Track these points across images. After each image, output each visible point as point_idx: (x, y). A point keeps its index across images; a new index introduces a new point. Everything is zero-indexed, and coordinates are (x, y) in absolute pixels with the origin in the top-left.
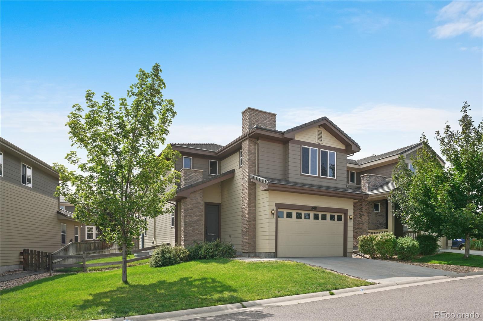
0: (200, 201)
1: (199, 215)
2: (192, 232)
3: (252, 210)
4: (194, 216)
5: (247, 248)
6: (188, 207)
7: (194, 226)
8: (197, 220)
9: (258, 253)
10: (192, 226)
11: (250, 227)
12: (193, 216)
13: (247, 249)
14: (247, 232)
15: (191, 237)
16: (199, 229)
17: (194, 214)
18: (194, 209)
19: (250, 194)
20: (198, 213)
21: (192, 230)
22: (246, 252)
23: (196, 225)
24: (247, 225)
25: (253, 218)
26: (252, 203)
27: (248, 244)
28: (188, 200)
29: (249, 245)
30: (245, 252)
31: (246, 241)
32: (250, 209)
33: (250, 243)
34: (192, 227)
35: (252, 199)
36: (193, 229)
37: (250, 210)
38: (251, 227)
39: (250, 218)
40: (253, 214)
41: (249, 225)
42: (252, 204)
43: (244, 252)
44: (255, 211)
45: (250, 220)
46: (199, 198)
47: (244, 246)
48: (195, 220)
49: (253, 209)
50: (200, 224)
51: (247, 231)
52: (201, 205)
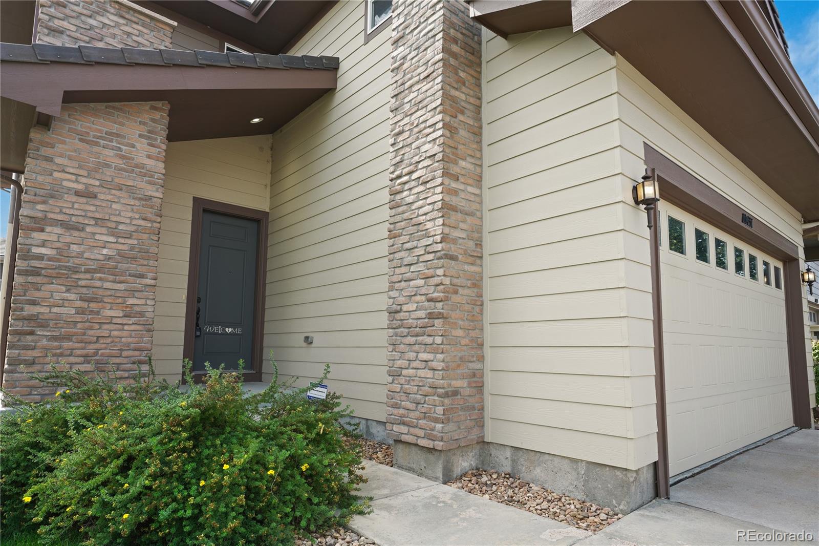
0: (150, 163)
1: (133, 228)
2: (78, 318)
3: (462, 195)
4: (104, 230)
5: (436, 420)
6: (56, 174)
7: (98, 284)
8: (120, 253)
9: (508, 453)
10: (81, 283)
11: (456, 292)
12: (88, 229)
13: (439, 426)
14: (437, 322)
15: (66, 344)
16: (131, 301)
17: (98, 221)
18: (101, 196)
19: (450, 106)
20: (131, 218)
21: (79, 304)
22: (423, 442)
23: (111, 278)
24: (436, 280)
25: (471, 244)
26: (464, 159)
27: (446, 395)
28: (64, 143)
29: (447, 401)
30: (416, 445)
31: (429, 374)
32: (454, 185)
33: (455, 393)
34: (84, 290)
35: (462, 133)
36: (81, 299)
37: (455, 192)
38: (461, 291)
39: (454, 241)
40: (469, 219)
41: (447, 281)
42: (462, 163)
43: (405, 438)
44: (481, 203)
45: (454, 250)
46: (142, 146)
47: (411, 406)
48: (105, 251)
49: (470, 189)
50: (142, 276)
51: (431, 316)
52: (150, 183)
